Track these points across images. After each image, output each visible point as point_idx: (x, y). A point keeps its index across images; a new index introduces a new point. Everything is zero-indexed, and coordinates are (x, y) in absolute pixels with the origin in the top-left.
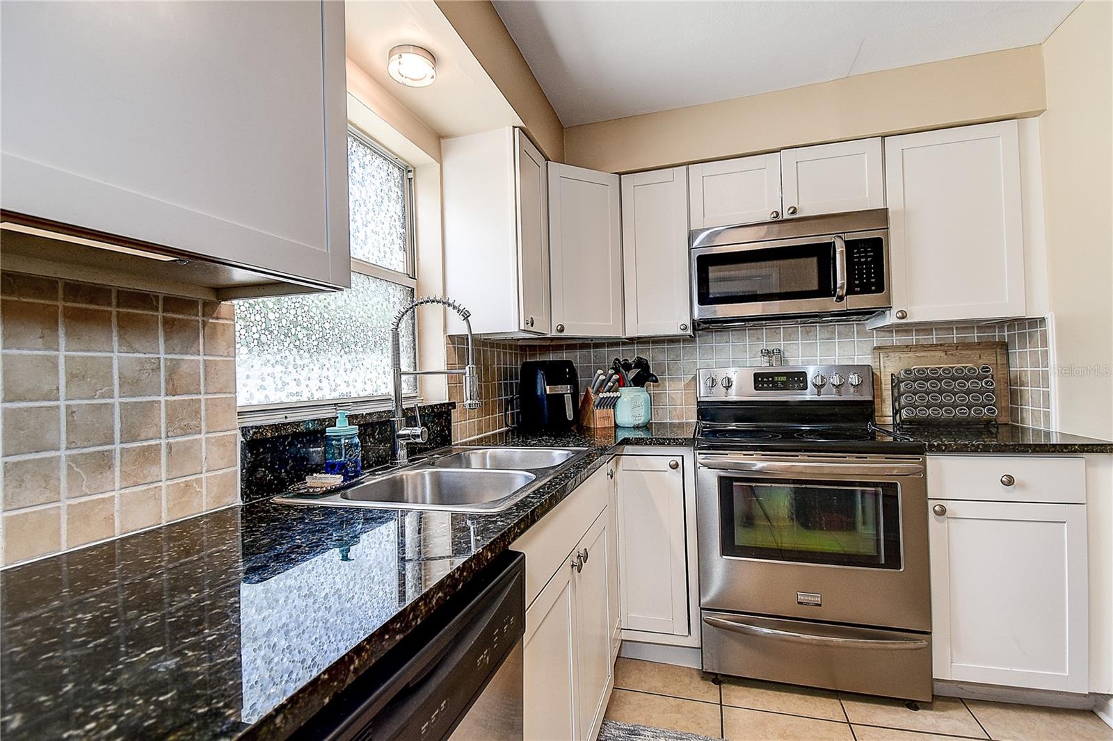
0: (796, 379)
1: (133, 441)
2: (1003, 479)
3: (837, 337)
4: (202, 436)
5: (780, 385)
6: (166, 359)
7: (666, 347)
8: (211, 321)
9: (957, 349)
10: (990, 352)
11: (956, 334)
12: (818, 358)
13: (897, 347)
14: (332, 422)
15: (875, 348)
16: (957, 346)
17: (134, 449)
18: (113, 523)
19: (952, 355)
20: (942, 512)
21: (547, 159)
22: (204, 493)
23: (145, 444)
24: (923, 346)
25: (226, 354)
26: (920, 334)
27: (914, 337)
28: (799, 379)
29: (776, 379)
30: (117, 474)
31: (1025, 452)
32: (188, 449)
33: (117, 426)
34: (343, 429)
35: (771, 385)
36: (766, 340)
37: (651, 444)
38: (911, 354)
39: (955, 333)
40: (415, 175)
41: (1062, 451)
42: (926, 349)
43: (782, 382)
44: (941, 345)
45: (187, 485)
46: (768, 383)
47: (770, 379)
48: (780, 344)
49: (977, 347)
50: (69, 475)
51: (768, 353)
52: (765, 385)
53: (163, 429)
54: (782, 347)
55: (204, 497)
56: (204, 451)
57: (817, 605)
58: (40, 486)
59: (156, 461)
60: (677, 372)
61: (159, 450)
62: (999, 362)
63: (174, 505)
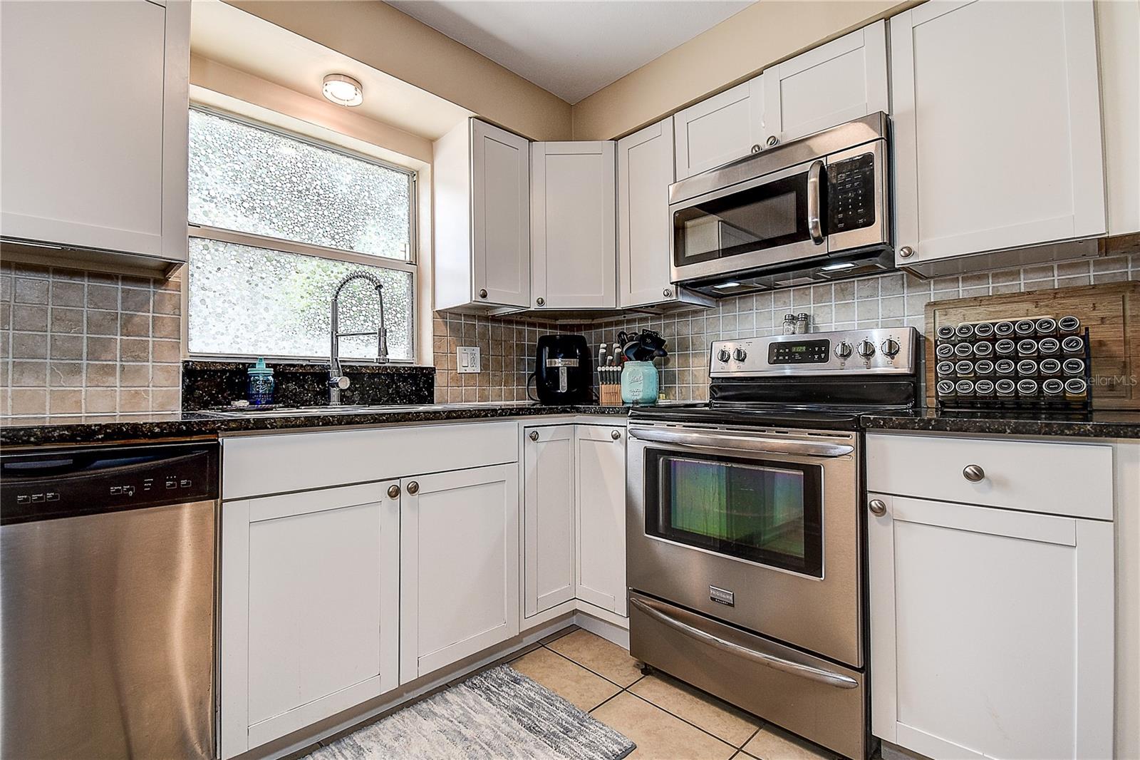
0: (817, 349)
1: (96, 360)
2: (967, 470)
3: (880, 294)
4: (150, 364)
5: (797, 357)
6: (121, 314)
7: (690, 319)
8: (160, 291)
9: (1055, 298)
10: (1113, 298)
11: (1059, 276)
12: (856, 322)
13: (964, 299)
14: (253, 365)
15: (929, 305)
16: (1056, 293)
17: (97, 365)
18: (81, 405)
19: (1047, 306)
20: (882, 510)
21: (531, 141)
22: (151, 400)
23: (105, 363)
24: (1000, 297)
25: (172, 313)
26: (1000, 280)
27: (991, 285)
28: (820, 349)
29: (794, 349)
30: (84, 376)
31: (1000, 432)
32: (138, 370)
33: (85, 350)
34: (261, 371)
35: (787, 358)
36: (792, 304)
37: (594, 413)
38: (981, 309)
39: (1056, 275)
40: (418, 177)
41: (1062, 433)
42: (1005, 300)
43: (800, 353)
44: (1029, 293)
45: (136, 392)
46: (784, 355)
47: (787, 350)
48: (809, 308)
49: (1091, 292)
50: (51, 373)
51: (793, 319)
52: (781, 358)
53: (118, 356)
54: (812, 312)
55: (150, 402)
56: (151, 373)
57: (729, 604)
58: (33, 377)
59: (114, 374)
60: (700, 347)
61: (115, 368)
62: (1128, 313)
63: (126, 403)
